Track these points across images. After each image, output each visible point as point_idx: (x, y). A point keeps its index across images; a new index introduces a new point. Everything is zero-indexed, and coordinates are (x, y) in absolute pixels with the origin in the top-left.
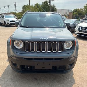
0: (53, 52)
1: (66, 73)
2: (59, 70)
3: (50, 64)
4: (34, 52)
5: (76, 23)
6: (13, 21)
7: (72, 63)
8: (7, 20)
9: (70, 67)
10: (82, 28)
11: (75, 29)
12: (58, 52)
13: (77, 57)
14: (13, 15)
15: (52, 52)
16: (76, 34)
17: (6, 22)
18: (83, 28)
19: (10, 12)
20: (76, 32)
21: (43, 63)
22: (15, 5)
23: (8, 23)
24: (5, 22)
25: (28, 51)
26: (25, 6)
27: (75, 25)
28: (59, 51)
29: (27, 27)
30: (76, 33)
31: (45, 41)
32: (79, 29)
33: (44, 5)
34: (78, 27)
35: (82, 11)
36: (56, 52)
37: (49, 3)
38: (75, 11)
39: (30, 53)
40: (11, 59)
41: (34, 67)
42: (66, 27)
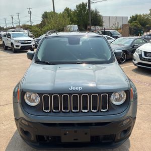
0: (92, 112)
1: (115, 147)
2: (103, 142)
3: (86, 134)
4: (59, 112)
5: (136, 45)
6: (26, 42)
7: (126, 129)
8: (16, 41)
9: (123, 136)
10: (146, 53)
11: (134, 55)
12: (101, 111)
13: (135, 118)
14: (26, 31)
15: (90, 111)
16: (135, 65)
17: (15, 44)
18: (148, 55)
19: (21, 25)
20: (135, 60)
21: (76, 132)
22: (30, 13)
23: (18, 46)
24: (12, 44)
25: (48, 111)
26: (46, 13)
27: (133, 47)
28: (102, 109)
29: (47, 64)
30: (136, 62)
31: (77, 92)
32: (140, 56)
33: (79, 11)
34: (138, 52)
35: (147, 19)
36: (98, 111)
37: (87, 8)
38: (134, 19)
39: (51, 114)
40: (20, 124)
41: (59, 138)
42: (116, 61)
